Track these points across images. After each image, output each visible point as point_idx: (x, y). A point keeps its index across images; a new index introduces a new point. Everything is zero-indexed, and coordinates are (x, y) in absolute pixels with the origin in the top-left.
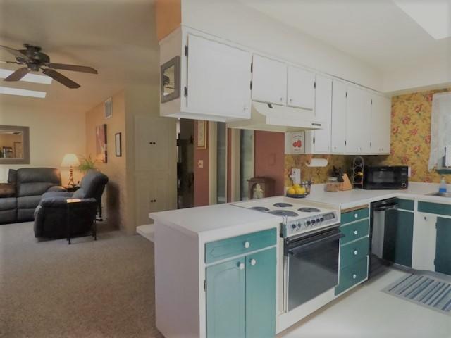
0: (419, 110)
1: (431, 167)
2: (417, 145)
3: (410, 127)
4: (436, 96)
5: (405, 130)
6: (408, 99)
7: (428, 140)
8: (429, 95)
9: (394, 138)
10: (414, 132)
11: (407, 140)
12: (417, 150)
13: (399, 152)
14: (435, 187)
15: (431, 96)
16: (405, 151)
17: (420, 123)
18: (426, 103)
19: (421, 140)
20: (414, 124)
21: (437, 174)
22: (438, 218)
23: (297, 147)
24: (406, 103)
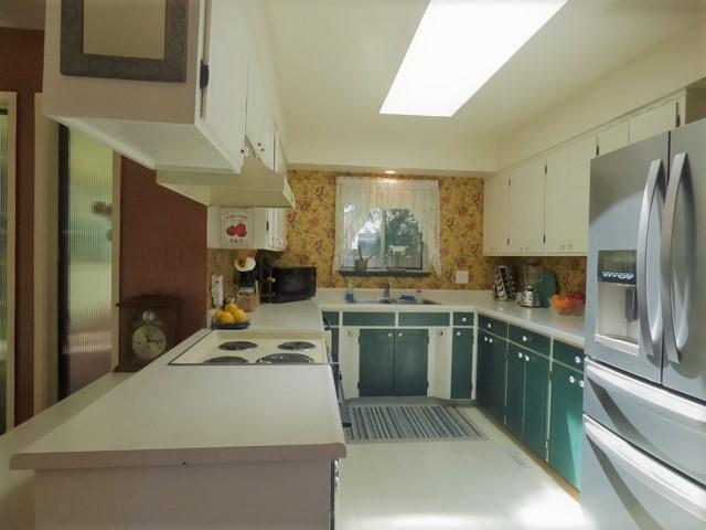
0: (320, 193)
1: (336, 268)
2: (319, 239)
3: (310, 215)
4: (340, 180)
5: (304, 218)
6: (308, 178)
7: (332, 233)
8: (333, 177)
9: (291, 229)
10: (314, 222)
11: (306, 232)
12: (319, 246)
13: (297, 249)
14: (340, 292)
15: (334, 178)
16: (304, 246)
17: (321, 211)
18: (328, 187)
19: (322, 233)
20: (315, 211)
21: (340, 277)
22: (361, 330)
23: (236, 237)
24: (305, 182)
